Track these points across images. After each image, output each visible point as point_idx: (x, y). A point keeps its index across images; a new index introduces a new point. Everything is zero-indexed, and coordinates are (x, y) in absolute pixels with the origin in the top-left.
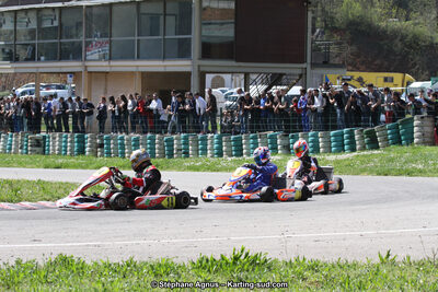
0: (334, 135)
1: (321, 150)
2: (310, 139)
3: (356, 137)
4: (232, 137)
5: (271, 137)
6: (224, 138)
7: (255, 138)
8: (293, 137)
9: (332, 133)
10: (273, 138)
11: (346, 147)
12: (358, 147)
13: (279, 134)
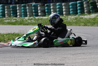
0: (72, 5)
1: (64, 13)
2: (57, 7)
3: (85, 6)
4: (11, 6)
5: (34, 6)
6: (6, 7)
7: (25, 7)
8: (47, 6)
9: (70, 3)
10: (36, 7)
11: (79, 11)
12: (85, 11)
13: (39, 4)
